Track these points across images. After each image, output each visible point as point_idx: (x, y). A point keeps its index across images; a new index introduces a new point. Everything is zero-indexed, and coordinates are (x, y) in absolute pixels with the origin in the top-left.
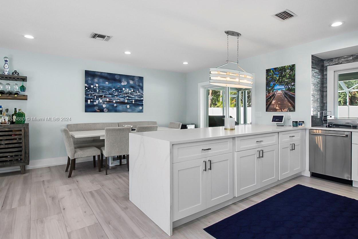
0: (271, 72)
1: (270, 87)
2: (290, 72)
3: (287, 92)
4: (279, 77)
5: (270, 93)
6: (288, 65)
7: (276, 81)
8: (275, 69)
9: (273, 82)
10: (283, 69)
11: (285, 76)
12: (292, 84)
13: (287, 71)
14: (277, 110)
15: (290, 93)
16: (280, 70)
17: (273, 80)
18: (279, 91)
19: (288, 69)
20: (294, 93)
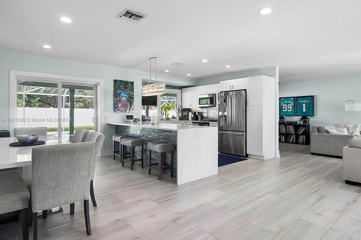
0: (118, 83)
1: (117, 94)
2: (131, 86)
3: (129, 99)
4: (124, 88)
5: (117, 98)
6: (130, 81)
7: (122, 90)
8: (121, 81)
9: (120, 90)
10: (126, 83)
11: (127, 88)
12: (132, 94)
13: (129, 85)
14: (123, 111)
15: (131, 100)
16: (125, 83)
17: (119, 88)
18: (124, 98)
19: (130, 84)
20: (133, 100)
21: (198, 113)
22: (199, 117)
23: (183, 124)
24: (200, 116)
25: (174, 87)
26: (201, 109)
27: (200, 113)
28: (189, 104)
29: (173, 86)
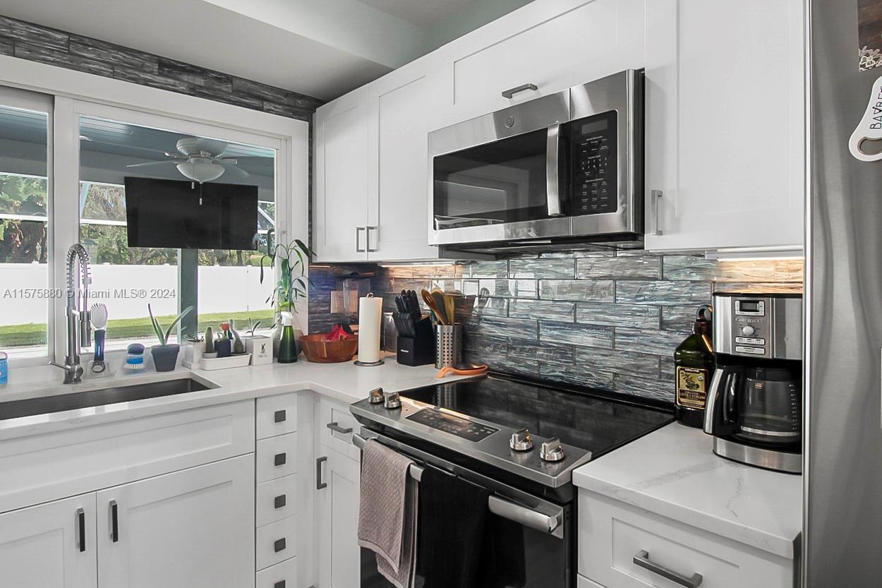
21: (437, 300)
22: (444, 334)
23: (280, 417)
24: (448, 329)
25: (237, 91)
26: (459, 269)
27: (451, 307)
28: (358, 229)
29: (228, 79)
